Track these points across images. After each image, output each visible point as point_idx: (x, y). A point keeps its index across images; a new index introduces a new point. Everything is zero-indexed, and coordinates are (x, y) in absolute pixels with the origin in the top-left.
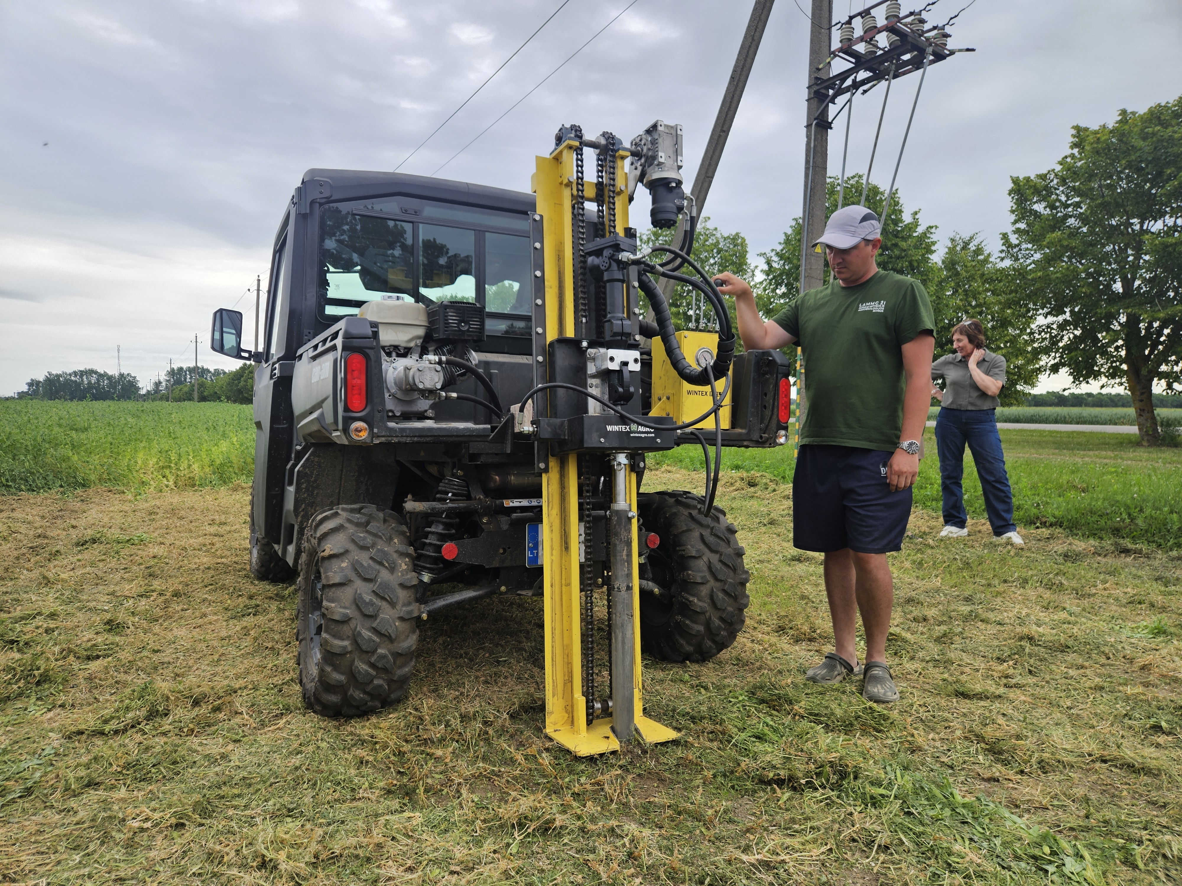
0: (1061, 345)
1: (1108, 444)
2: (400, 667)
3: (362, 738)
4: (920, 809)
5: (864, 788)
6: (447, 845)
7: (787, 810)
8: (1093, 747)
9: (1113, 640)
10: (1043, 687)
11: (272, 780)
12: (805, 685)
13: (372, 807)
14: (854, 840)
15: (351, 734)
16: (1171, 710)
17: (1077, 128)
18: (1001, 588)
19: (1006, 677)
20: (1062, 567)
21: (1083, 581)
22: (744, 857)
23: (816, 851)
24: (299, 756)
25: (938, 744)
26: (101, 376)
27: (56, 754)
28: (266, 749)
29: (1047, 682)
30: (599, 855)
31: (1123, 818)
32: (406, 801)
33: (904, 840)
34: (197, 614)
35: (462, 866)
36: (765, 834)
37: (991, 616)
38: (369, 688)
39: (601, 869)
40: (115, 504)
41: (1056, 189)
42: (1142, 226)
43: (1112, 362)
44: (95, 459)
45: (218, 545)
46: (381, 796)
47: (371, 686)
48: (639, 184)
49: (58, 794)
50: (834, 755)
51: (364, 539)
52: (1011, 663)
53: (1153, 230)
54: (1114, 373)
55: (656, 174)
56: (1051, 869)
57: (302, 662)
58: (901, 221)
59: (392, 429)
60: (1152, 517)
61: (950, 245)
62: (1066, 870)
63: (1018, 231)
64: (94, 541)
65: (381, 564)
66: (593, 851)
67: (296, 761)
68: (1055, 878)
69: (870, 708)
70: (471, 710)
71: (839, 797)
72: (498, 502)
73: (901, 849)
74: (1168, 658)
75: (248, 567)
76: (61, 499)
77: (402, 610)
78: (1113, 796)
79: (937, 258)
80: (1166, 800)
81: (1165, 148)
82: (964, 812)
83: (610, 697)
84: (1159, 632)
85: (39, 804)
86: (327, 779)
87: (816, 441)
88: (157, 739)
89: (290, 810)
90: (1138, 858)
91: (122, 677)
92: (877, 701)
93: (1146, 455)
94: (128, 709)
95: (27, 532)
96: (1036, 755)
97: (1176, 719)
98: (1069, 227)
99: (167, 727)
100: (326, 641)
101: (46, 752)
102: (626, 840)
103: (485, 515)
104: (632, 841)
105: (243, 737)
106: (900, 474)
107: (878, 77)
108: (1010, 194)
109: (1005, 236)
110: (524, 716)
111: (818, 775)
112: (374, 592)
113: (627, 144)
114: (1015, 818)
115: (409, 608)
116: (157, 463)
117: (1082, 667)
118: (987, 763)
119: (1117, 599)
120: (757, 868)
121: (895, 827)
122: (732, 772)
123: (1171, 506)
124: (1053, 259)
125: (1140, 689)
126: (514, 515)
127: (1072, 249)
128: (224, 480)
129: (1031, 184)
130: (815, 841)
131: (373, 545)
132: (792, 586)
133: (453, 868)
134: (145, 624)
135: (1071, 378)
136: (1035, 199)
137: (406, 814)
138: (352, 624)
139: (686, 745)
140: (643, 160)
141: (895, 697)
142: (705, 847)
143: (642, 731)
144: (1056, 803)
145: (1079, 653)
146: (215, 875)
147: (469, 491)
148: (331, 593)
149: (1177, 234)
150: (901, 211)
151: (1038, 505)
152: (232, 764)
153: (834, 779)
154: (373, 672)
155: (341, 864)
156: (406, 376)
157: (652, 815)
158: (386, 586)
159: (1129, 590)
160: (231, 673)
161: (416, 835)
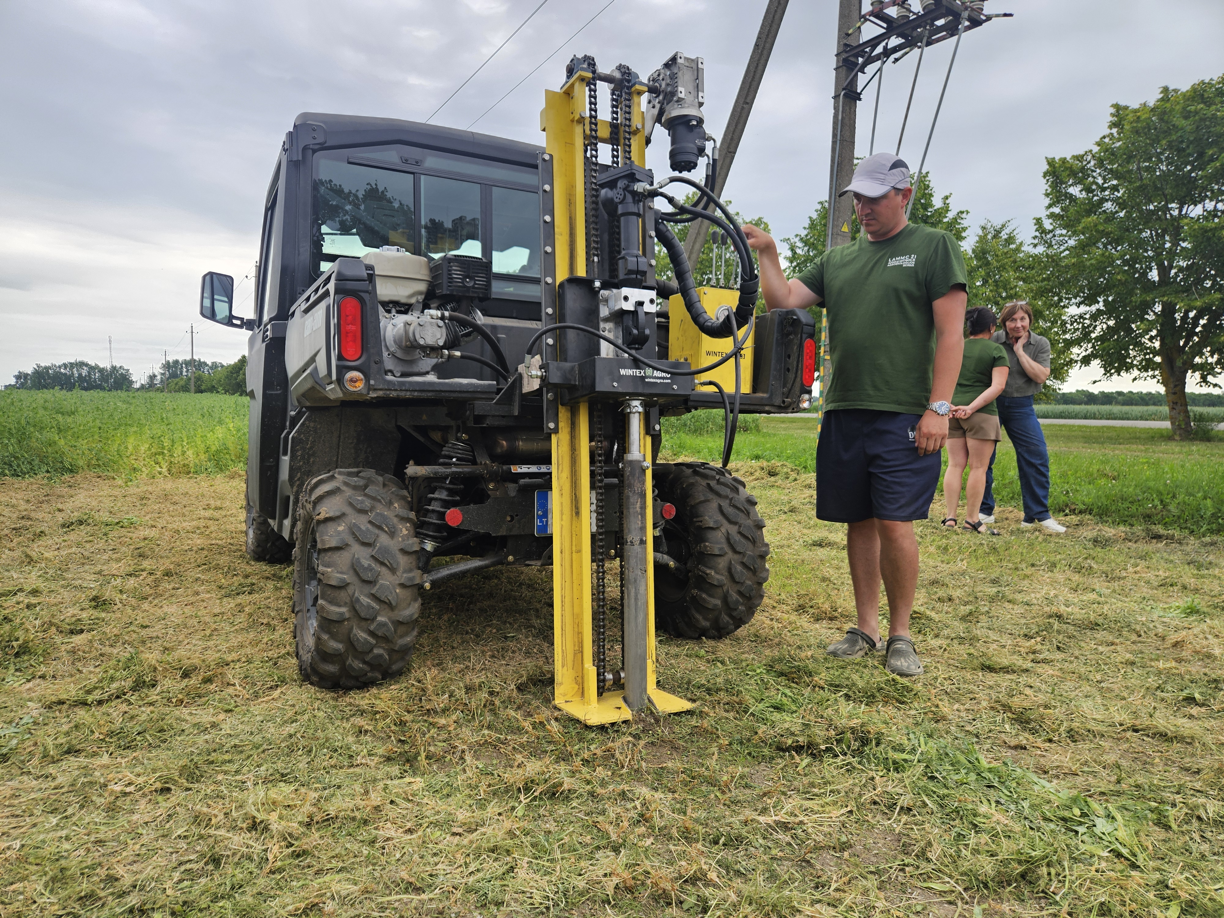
0: (1093, 335)
1: (1139, 438)
2: (401, 637)
3: (361, 708)
4: (944, 774)
5: (886, 753)
6: (449, 808)
7: (805, 775)
8: (1124, 717)
9: (1144, 619)
10: (1071, 662)
11: (265, 747)
12: (825, 659)
13: (371, 773)
14: (875, 803)
15: (350, 704)
16: (1205, 683)
17: (1117, 107)
18: (1029, 571)
19: (1034, 653)
20: (1091, 552)
21: (1113, 564)
22: (761, 819)
23: (837, 813)
24: (294, 724)
25: (963, 714)
26: (92, 368)
27: (35, 723)
28: (259, 718)
29: (1076, 658)
30: (609, 817)
31: (1155, 782)
32: (407, 767)
33: (928, 802)
34: (189, 591)
35: (465, 828)
36: (783, 798)
37: (1019, 597)
38: (367, 659)
39: (611, 829)
40: (104, 489)
41: (1093, 171)
42: (1181, 211)
43: (1145, 355)
44: (83, 444)
45: (212, 528)
46: (381, 763)
47: (371, 656)
48: (657, 125)
49: (35, 761)
50: (856, 721)
51: (362, 502)
52: (1039, 639)
53: (1192, 215)
54: (1147, 366)
55: (675, 112)
56: (1081, 829)
57: (298, 634)
58: (932, 206)
59: (390, 382)
60: (1184, 503)
61: (980, 233)
62: (1097, 830)
63: (1052, 216)
64: (81, 522)
65: (380, 528)
66: (603, 812)
67: (291, 729)
68: (1085, 838)
69: (893, 680)
70: (477, 681)
71: (860, 763)
72: (505, 467)
73: (924, 811)
74: (1201, 636)
75: (244, 548)
76: (47, 485)
77: (403, 577)
78: (1145, 763)
79: (968, 245)
80: (1200, 766)
81: (1208, 127)
82: (991, 776)
83: (623, 669)
84: (1192, 611)
85: (15, 771)
86: (323, 746)
87: (842, 405)
88: (143, 709)
89: (283, 775)
90: (1171, 819)
91: (107, 650)
92: (901, 675)
93: (1177, 449)
94: (112, 679)
95: (11, 515)
96: (1065, 724)
97: (1209, 692)
98: (1104, 211)
99: (155, 698)
100: (322, 608)
101: (24, 721)
102: (637, 803)
103: (492, 481)
104: (643, 805)
105: (236, 706)
106: (929, 436)
107: (910, 43)
108: (1044, 177)
109: (1038, 222)
110: (533, 689)
111: (839, 741)
112: (372, 556)
113: (644, 79)
114: (1044, 782)
115: (411, 575)
116: (149, 449)
117: (1113, 644)
118: (1014, 732)
119: (1148, 582)
120: (774, 830)
121: (919, 790)
122: (749, 740)
123: (1205, 492)
124: (1088, 245)
125: (1174, 664)
126: (522, 481)
127: (1107, 235)
128: (220, 467)
129: (1068, 165)
130: (835, 803)
131: (372, 509)
132: (813, 569)
133: (455, 830)
134: (133, 601)
135: (1102, 371)
136: (1071, 182)
137: (407, 780)
138: (350, 590)
139: (702, 715)
140: (661, 97)
141: (919, 670)
142: (720, 810)
143: (655, 702)
144: (1086, 769)
145: (1109, 629)
146: (201, 837)
147: (474, 456)
148: (327, 557)
149: (1216, 220)
150: (931, 195)
151: (1068, 492)
152: (223, 732)
153: (855, 745)
154: (373, 641)
155: (336, 826)
156: (406, 332)
157: (665, 781)
158: (385, 550)
159: (1161, 573)
160: (224, 647)
161: (416, 799)
